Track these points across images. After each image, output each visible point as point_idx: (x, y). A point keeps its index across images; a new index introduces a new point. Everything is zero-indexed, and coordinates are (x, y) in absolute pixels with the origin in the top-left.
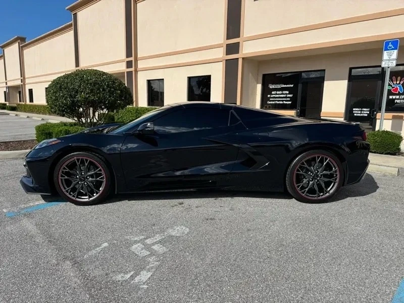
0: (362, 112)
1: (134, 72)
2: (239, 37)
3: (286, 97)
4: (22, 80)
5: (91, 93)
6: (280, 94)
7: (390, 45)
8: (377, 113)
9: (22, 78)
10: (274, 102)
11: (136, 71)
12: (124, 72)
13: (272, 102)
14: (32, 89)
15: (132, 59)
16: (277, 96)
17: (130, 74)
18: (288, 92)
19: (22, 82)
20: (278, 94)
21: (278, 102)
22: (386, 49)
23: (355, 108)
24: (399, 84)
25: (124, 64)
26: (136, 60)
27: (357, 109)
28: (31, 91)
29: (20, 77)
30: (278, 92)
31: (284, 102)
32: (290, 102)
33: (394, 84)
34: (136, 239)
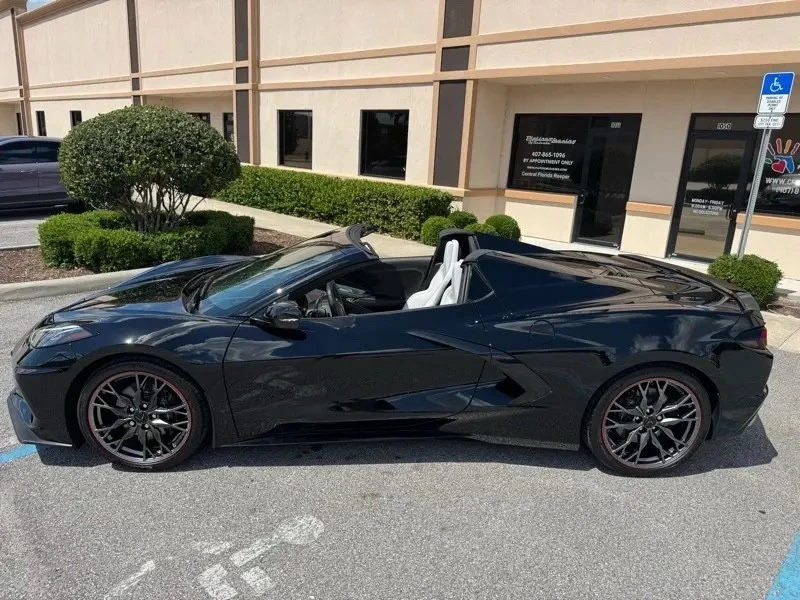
0: (709, 207)
1: (250, 92)
2: (469, 33)
3: (560, 166)
4: (21, 90)
5: (151, 160)
6: (548, 158)
7: (776, 84)
8: (738, 212)
9: (22, 87)
10: (535, 175)
11: (256, 90)
12: (231, 91)
13: (531, 174)
14: (43, 113)
15: (247, 63)
16: (542, 161)
17: (243, 94)
18: (564, 156)
19: (21, 96)
20: (545, 158)
21: (543, 175)
22: (767, 91)
23: (694, 198)
24: (788, 154)
25: (232, 74)
26: (257, 65)
27: (698, 201)
28: (41, 115)
29: (17, 85)
30: (544, 155)
31: (555, 175)
32: (567, 177)
33: (777, 154)
34: (212, 551)
